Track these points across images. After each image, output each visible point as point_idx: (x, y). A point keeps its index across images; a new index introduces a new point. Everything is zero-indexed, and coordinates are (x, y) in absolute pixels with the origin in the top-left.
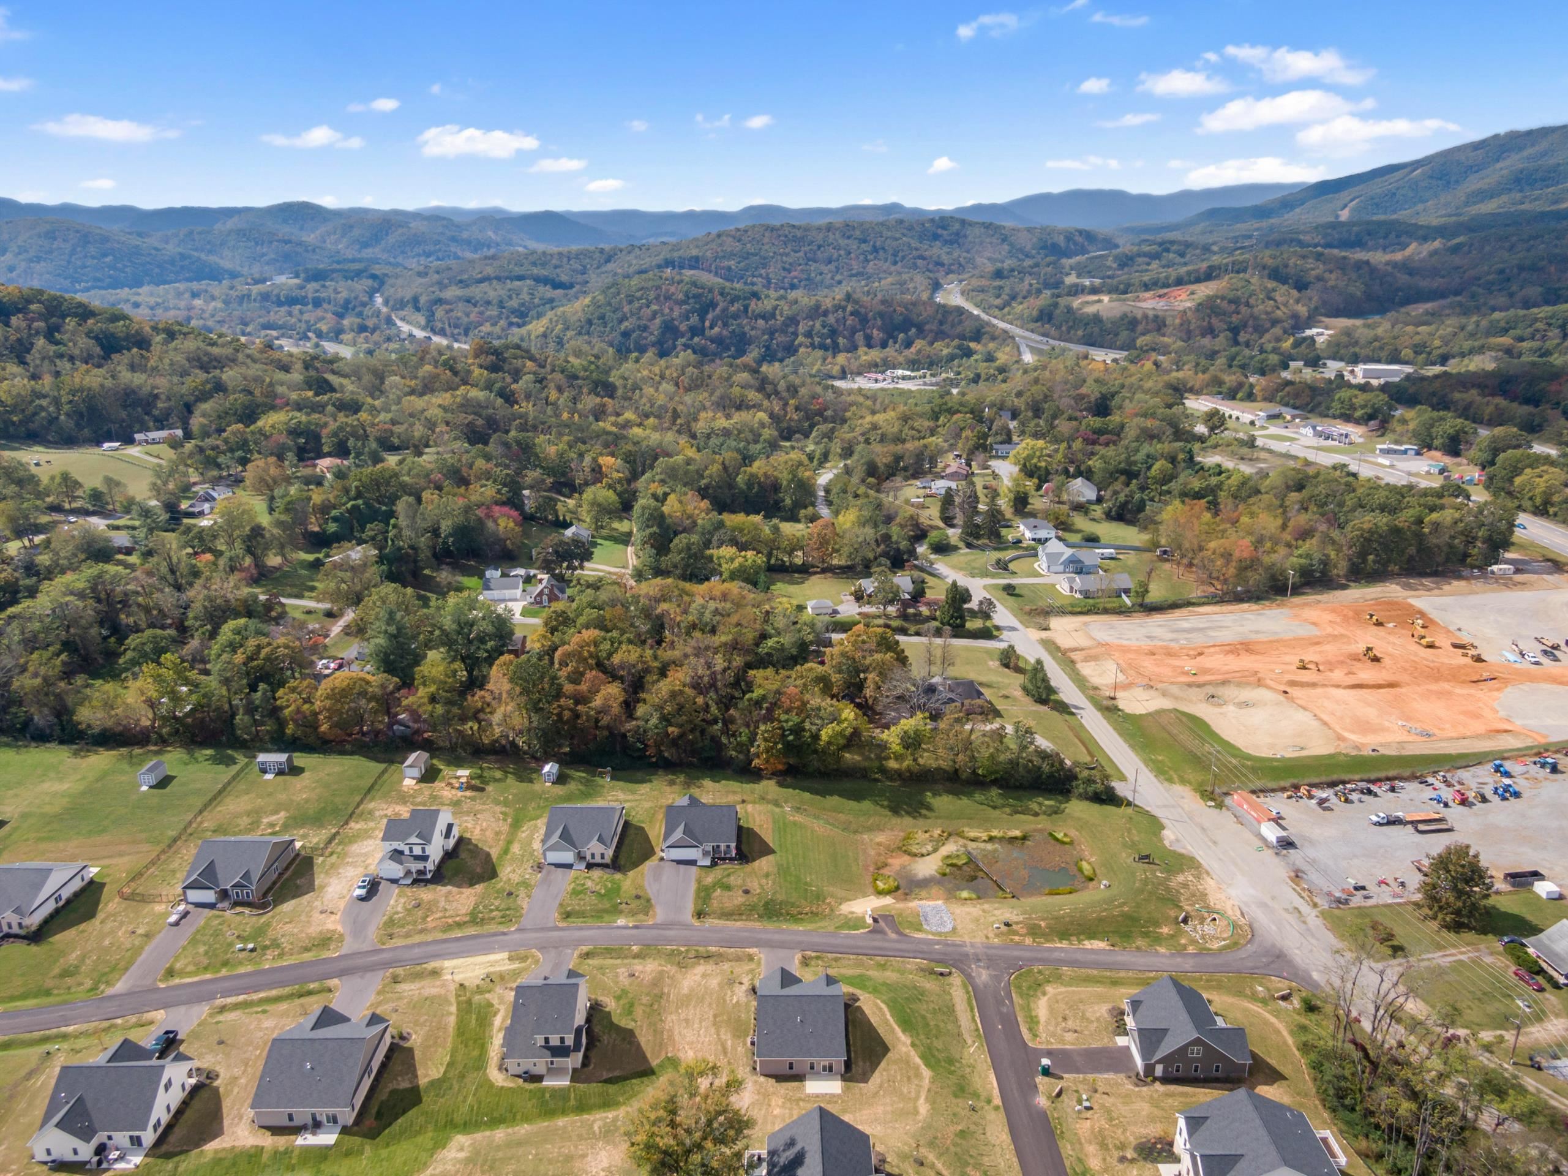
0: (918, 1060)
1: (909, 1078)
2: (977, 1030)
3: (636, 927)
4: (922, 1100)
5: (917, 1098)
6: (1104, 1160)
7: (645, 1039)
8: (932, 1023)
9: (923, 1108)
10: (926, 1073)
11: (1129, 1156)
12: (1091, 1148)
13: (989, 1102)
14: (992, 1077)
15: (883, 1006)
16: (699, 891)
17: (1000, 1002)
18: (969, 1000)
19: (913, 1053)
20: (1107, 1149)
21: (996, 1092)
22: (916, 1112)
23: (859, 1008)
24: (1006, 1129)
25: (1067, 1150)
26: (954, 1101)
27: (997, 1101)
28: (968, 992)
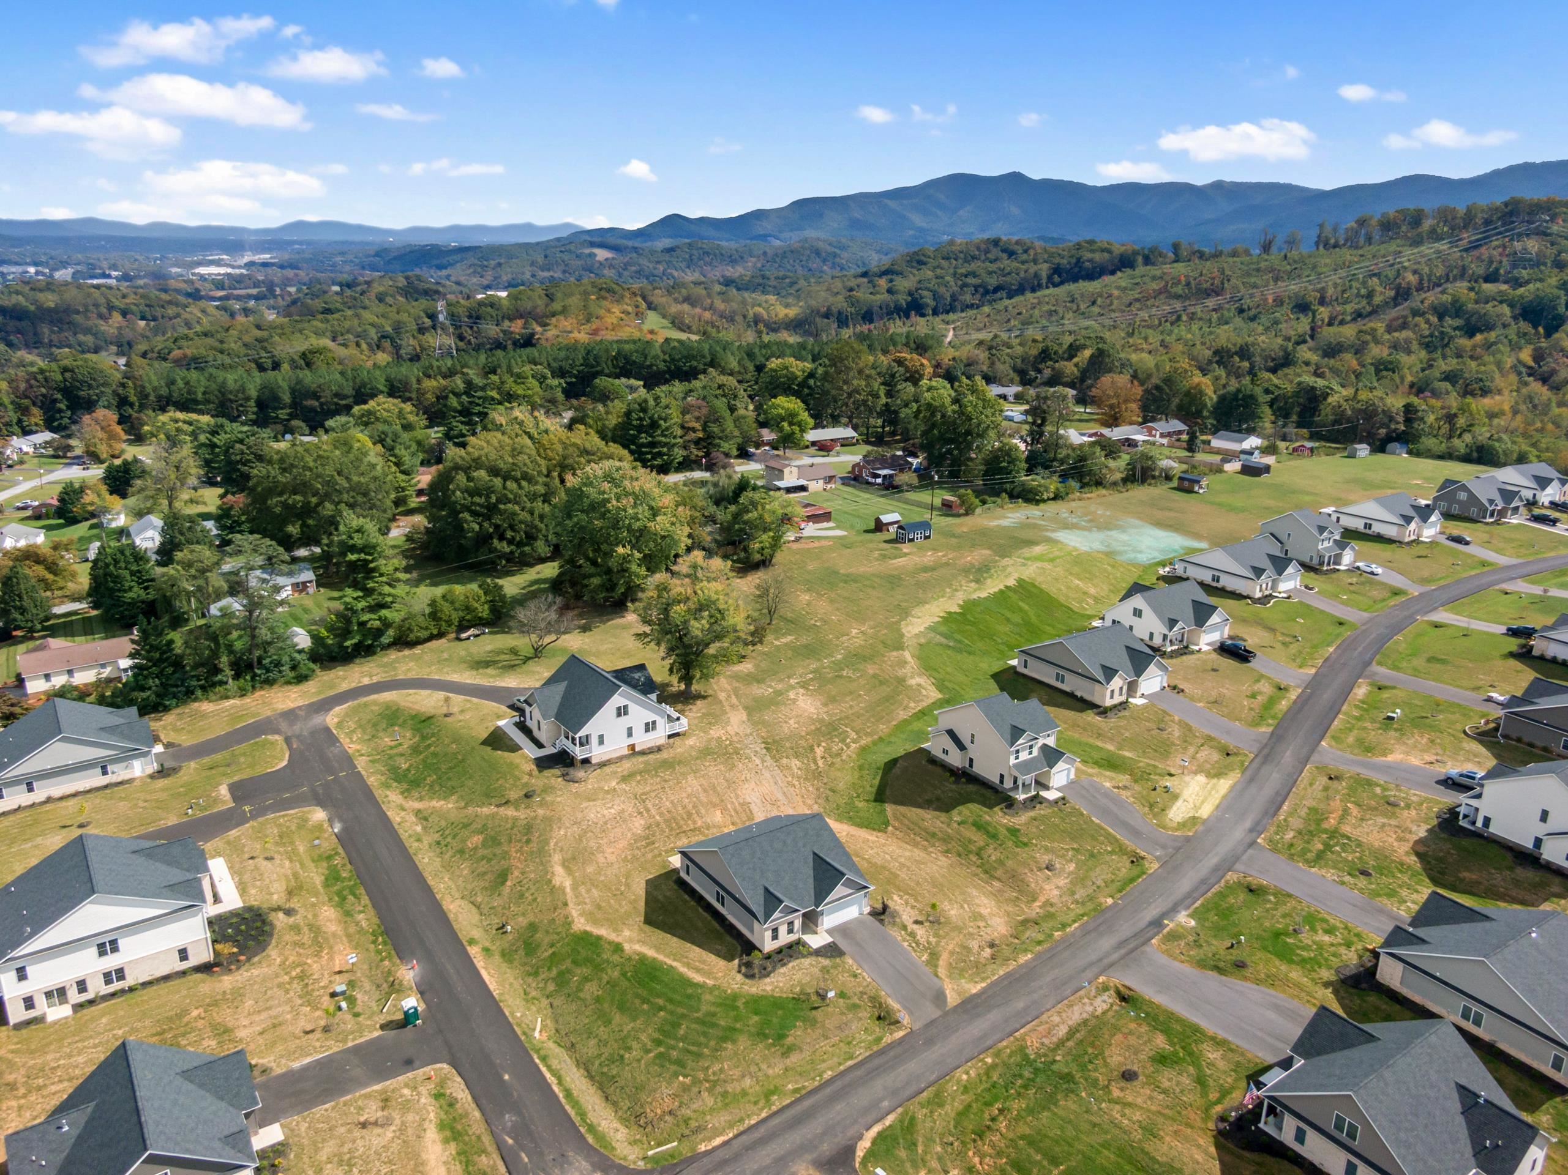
0: (602, 932)
1: (599, 907)
2: (544, 1059)
3: (1157, 924)
4: (568, 884)
5: (575, 887)
6: (315, 916)
7: (929, 818)
8: (617, 1018)
9: (561, 877)
10: (580, 924)
11: (281, 915)
12: (333, 928)
13: (486, 950)
14: (492, 985)
15: (698, 978)
16: (1196, 1029)
17: (522, 1132)
18: (583, 1115)
19: (613, 937)
20: (311, 927)
21: (480, 963)
22: (565, 864)
23: (730, 959)
24: (451, 916)
25: (366, 919)
26: (531, 917)
27: (473, 951)
28: (591, 1128)
